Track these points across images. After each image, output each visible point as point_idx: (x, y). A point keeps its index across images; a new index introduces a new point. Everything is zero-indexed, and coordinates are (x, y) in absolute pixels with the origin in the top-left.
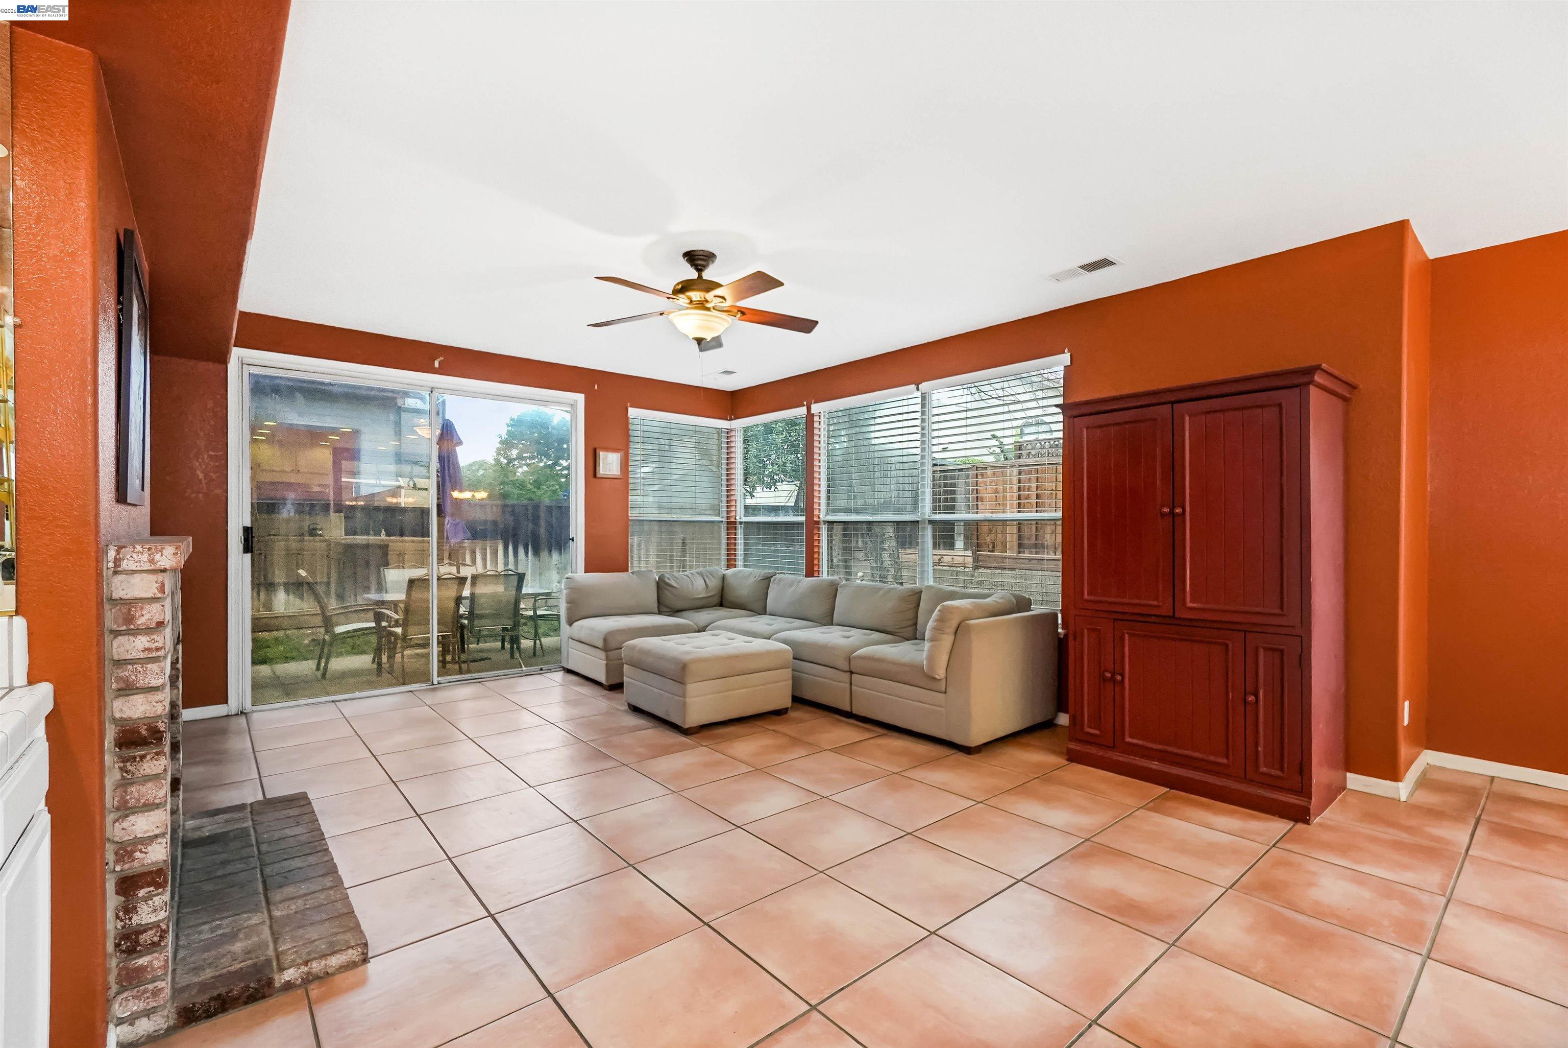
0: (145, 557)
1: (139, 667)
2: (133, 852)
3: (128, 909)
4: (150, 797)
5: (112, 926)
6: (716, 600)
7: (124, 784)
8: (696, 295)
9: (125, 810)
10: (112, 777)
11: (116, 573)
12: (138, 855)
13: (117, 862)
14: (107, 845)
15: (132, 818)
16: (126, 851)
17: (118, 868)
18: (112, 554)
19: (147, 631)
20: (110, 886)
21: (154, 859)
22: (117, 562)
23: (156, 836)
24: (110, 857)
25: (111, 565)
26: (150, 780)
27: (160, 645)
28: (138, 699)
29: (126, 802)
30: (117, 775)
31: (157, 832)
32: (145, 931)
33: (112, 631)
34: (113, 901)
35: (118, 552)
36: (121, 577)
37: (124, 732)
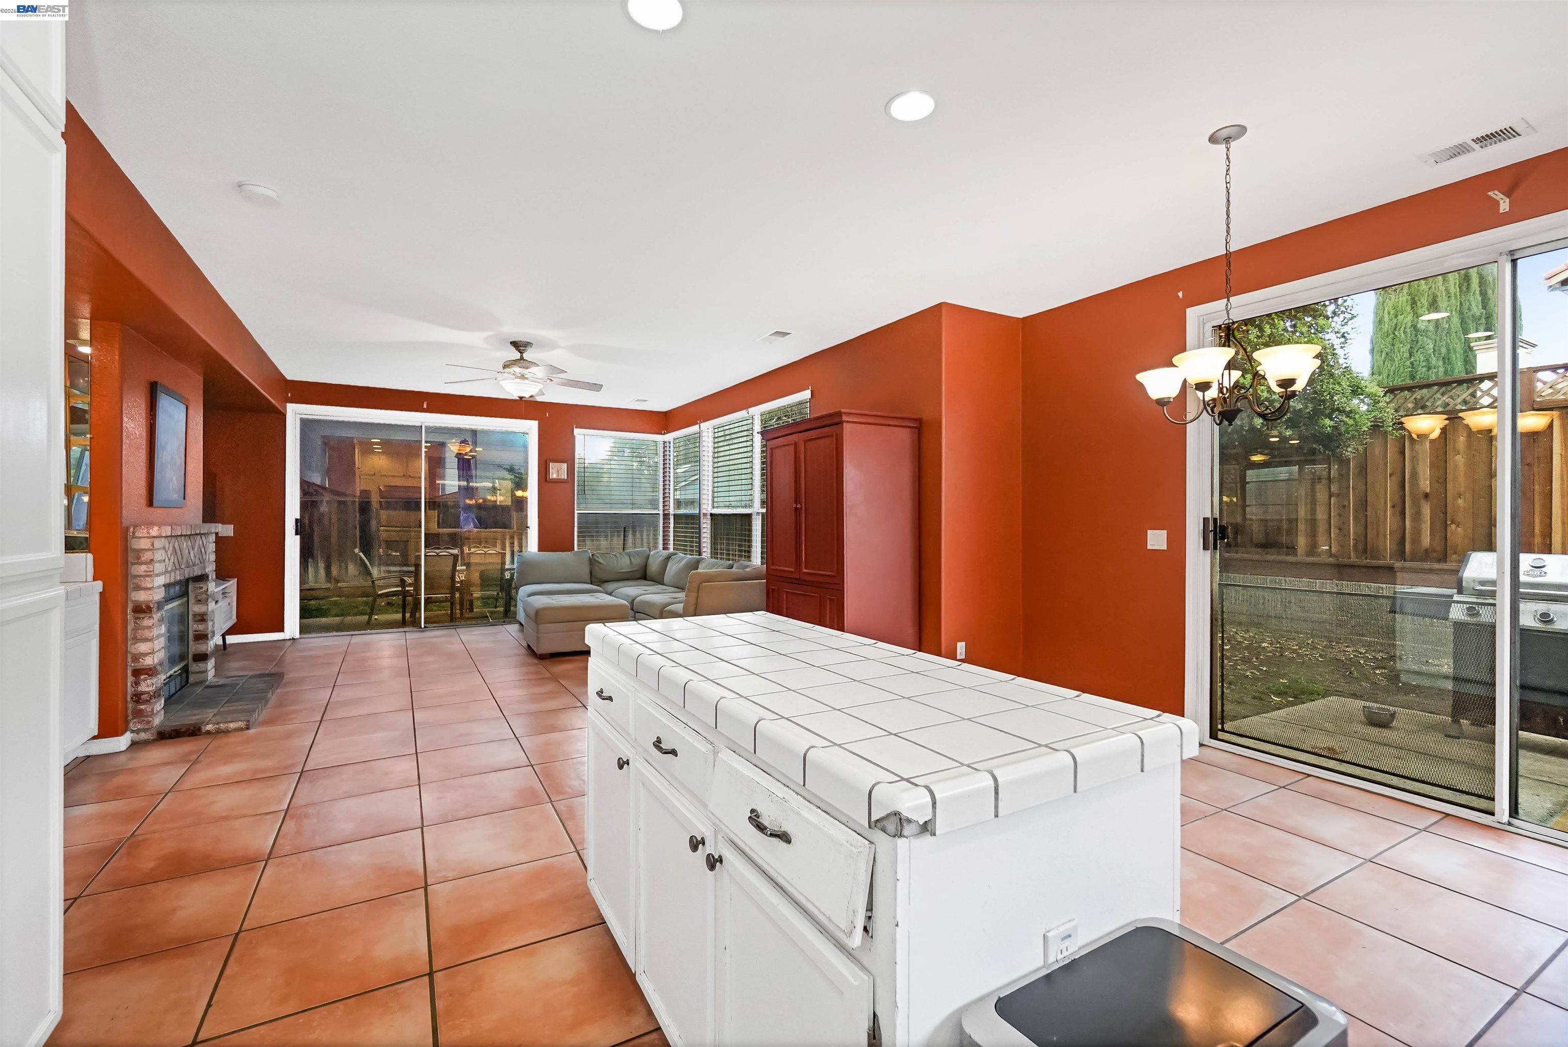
0: (145, 531)
1: (142, 578)
2: (139, 658)
3: (137, 683)
4: (147, 636)
5: (130, 690)
6: (639, 574)
7: (135, 629)
8: (517, 369)
9: (136, 640)
10: (130, 627)
11: (133, 537)
12: (141, 660)
13: (132, 662)
14: (128, 654)
15: (138, 644)
16: (136, 658)
17: (133, 665)
18: (132, 530)
19: (145, 563)
20: (129, 672)
21: (148, 663)
22: (134, 533)
23: (150, 653)
24: (129, 659)
25: (131, 534)
26: (146, 629)
27: (151, 569)
28: (142, 592)
29: (136, 637)
30: (133, 625)
31: (150, 651)
32: (143, 694)
33: (131, 563)
34: (130, 679)
35: (134, 529)
36: (135, 539)
37: (135, 606)
